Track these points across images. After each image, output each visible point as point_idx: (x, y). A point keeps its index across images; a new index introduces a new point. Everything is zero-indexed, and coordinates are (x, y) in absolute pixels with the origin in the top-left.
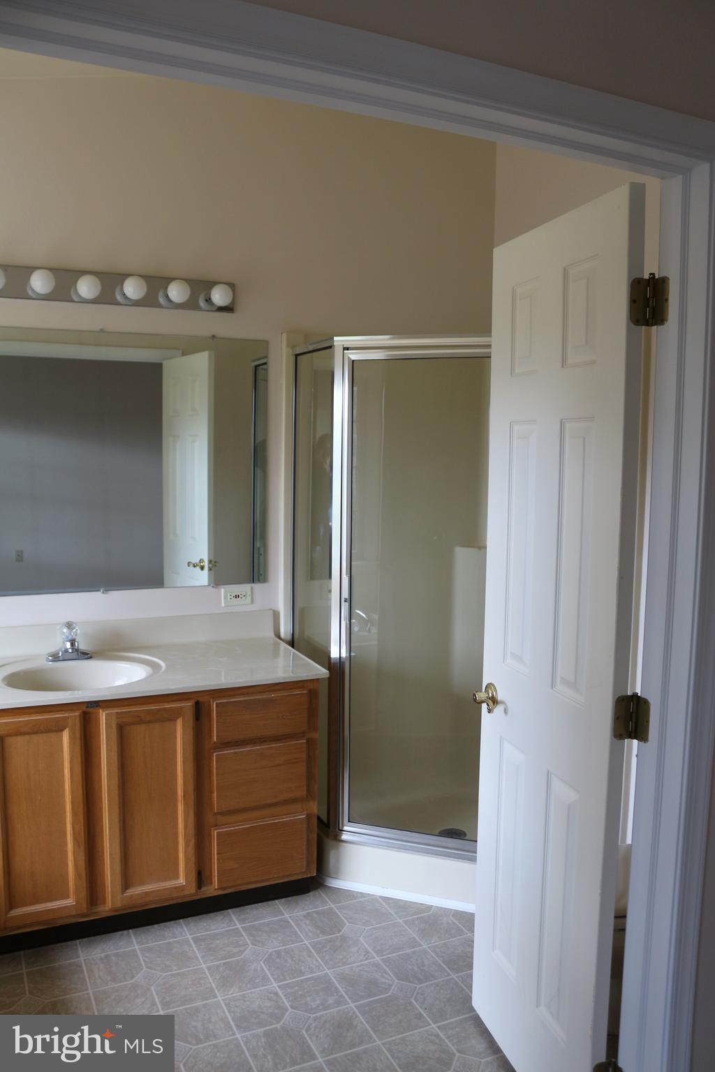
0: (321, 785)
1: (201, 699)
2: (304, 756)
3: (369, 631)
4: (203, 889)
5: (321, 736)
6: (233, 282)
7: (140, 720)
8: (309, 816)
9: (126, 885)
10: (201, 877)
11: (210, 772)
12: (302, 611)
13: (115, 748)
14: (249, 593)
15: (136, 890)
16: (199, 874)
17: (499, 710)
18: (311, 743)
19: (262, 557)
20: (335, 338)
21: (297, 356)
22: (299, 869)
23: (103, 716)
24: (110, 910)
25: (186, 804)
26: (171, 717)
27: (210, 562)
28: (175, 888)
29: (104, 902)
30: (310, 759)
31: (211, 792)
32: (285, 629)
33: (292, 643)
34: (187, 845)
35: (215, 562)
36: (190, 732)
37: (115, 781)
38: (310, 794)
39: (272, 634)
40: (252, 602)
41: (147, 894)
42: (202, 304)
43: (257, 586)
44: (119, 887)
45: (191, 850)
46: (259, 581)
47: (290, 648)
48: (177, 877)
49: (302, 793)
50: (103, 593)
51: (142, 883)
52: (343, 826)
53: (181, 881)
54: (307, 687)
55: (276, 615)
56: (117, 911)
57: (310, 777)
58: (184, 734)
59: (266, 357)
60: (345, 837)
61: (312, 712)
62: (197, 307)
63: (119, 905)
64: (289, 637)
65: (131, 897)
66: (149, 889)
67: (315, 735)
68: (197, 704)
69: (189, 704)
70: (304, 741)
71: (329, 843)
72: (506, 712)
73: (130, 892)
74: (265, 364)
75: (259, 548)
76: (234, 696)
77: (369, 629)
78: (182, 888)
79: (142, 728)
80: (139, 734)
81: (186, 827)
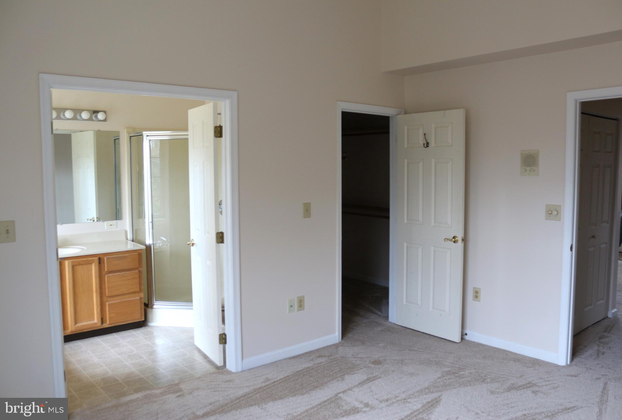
0: (145, 287)
1: (101, 257)
2: (138, 276)
3: (167, 245)
4: (104, 325)
5: (144, 269)
6: (106, 110)
7: (79, 264)
8: (141, 298)
9: (76, 322)
10: (103, 321)
11: (105, 282)
12: (136, 230)
13: (71, 274)
14: (116, 224)
15: (79, 325)
16: (102, 319)
17: (195, 246)
18: (140, 272)
19: (120, 212)
20: (144, 132)
21: (130, 137)
22: (138, 317)
23: (67, 263)
24: (70, 332)
25: (96, 293)
26: (90, 263)
27: (97, 218)
28: (94, 324)
29: (68, 329)
30: (140, 277)
31: (105, 289)
32: (130, 236)
33: (133, 241)
34: (97, 308)
35: (99, 218)
36: (97, 268)
37: (71, 286)
38: (140, 291)
39: (125, 239)
40: (117, 227)
41: (84, 326)
42: (94, 118)
43: (118, 221)
44: (73, 323)
45: (99, 310)
46: (119, 219)
47: (132, 242)
48: (94, 319)
49: (138, 289)
50: (60, 225)
51: (81, 322)
52: (154, 303)
53: (96, 321)
54: (138, 253)
55: (126, 232)
56: (73, 332)
57: (140, 284)
58: (95, 269)
59: (119, 136)
60: (154, 307)
61: (140, 261)
62: (93, 120)
63: (73, 329)
64: (132, 239)
65: (78, 327)
66: (85, 324)
67: (141, 269)
68: (99, 258)
69: (96, 259)
70: (138, 271)
71: (149, 310)
72: (196, 246)
73: (77, 325)
74: (118, 138)
75: (118, 209)
76: (112, 255)
77: (167, 244)
78: (96, 324)
79: (80, 266)
80: (79, 269)
81: (97, 302)
